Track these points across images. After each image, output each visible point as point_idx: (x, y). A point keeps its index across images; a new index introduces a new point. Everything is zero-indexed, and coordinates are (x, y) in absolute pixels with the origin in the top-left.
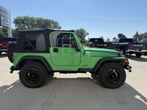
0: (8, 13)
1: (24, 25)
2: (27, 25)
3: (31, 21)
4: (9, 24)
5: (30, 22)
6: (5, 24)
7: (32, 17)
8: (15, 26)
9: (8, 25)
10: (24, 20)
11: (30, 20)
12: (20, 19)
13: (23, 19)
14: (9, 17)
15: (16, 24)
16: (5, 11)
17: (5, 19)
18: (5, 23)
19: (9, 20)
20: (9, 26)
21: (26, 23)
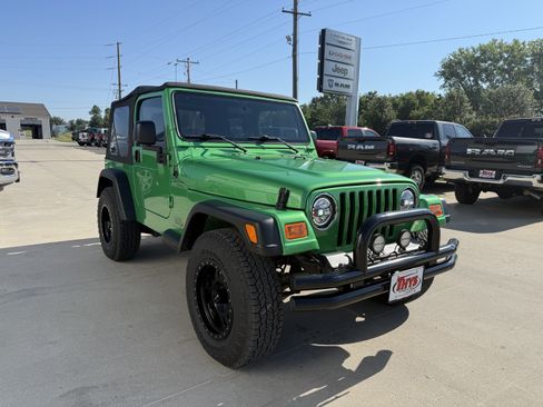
0: (353, 47)
1: (476, 81)
2: (489, 78)
3: (506, 60)
4: (350, 83)
5: (501, 63)
6: (337, 85)
7: (516, 42)
8: (444, 86)
9: (348, 86)
10: (477, 60)
11: (501, 57)
12: (466, 58)
13: (478, 54)
14: (353, 61)
15: (447, 79)
16: (341, 42)
17: (337, 70)
18: (336, 80)
19: (351, 70)
20: (350, 91)
21: (486, 70)
